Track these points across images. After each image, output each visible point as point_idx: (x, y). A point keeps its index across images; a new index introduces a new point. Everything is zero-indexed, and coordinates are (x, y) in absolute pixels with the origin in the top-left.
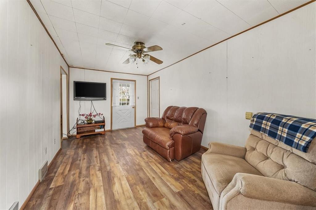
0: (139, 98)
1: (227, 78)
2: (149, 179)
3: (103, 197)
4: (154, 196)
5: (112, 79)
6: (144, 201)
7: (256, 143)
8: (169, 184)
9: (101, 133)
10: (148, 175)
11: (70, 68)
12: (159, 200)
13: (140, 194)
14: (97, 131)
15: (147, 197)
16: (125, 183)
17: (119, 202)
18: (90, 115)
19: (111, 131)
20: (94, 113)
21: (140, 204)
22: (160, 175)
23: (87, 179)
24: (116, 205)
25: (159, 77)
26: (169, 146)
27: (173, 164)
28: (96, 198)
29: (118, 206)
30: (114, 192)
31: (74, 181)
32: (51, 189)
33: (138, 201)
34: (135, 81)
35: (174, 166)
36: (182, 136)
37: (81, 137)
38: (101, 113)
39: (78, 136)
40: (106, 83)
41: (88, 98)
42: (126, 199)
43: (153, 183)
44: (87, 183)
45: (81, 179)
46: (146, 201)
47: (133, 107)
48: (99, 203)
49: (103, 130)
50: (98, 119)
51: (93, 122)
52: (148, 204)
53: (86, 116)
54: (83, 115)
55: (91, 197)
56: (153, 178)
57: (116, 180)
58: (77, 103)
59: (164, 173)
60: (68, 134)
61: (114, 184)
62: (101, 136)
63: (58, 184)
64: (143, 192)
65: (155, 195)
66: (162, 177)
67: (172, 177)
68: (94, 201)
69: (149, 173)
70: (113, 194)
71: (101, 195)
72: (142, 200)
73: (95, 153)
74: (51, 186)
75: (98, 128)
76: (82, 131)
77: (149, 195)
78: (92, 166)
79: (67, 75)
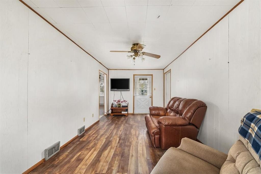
0: (156, 89)
1: (228, 62)
2: (129, 155)
3: (95, 155)
4: (121, 168)
5: (134, 75)
6: (113, 168)
7: (238, 152)
8: (139, 165)
9: (125, 114)
10: (131, 152)
11: (109, 70)
12: (122, 172)
13: (114, 162)
14: (123, 113)
15: (117, 167)
16: (113, 152)
17: (100, 161)
18: (119, 101)
19: (133, 114)
20: (122, 100)
21: (109, 168)
22: (139, 155)
23: (97, 142)
24: (97, 163)
25: (171, 69)
26: (153, 133)
27: (157, 151)
28: (92, 154)
29: (97, 164)
30: (102, 155)
31: (91, 141)
32: (80, 141)
33: (109, 166)
34: (152, 75)
35: (157, 153)
36: (164, 126)
37: (114, 115)
38: (126, 101)
39: (112, 115)
40: (129, 79)
41: (118, 90)
42: (104, 162)
43: (129, 160)
44: (95, 144)
45: (94, 141)
46: (114, 169)
47: (150, 97)
48: (91, 158)
49: (126, 113)
50: (124, 104)
51: (121, 106)
52: (113, 171)
53: (117, 102)
54: (115, 101)
55: (90, 152)
56: (132, 156)
57: (109, 148)
58: (112, 92)
59: (143, 155)
60: (107, 112)
61: (107, 150)
62: (124, 117)
63: (84, 140)
64: (117, 162)
65: (123, 168)
66: (139, 158)
67: (147, 160)
68: (90, 155)
69: (132, 151)
70: (101, 156)
71: (96, 153)
72: (112, 167)
73: (113, 127)
74: (81, 140)
75: (124, 111)
76: (115, 111)
77: (119, 166)
78: (105, 135)
79: (107, 75)
